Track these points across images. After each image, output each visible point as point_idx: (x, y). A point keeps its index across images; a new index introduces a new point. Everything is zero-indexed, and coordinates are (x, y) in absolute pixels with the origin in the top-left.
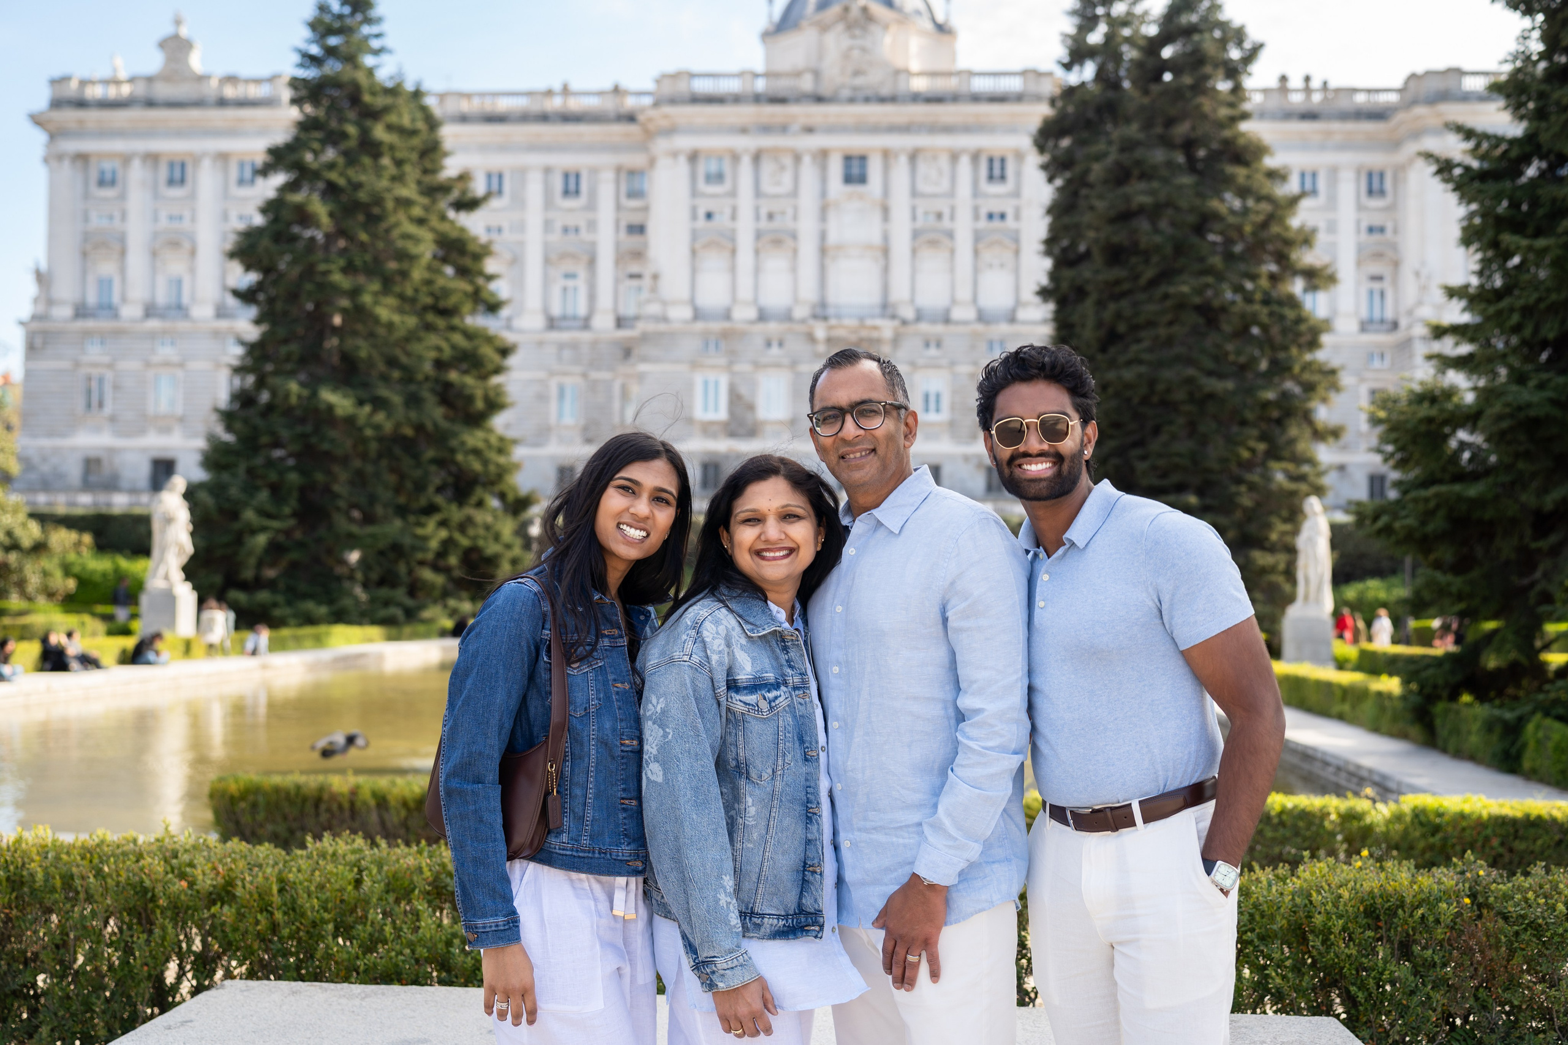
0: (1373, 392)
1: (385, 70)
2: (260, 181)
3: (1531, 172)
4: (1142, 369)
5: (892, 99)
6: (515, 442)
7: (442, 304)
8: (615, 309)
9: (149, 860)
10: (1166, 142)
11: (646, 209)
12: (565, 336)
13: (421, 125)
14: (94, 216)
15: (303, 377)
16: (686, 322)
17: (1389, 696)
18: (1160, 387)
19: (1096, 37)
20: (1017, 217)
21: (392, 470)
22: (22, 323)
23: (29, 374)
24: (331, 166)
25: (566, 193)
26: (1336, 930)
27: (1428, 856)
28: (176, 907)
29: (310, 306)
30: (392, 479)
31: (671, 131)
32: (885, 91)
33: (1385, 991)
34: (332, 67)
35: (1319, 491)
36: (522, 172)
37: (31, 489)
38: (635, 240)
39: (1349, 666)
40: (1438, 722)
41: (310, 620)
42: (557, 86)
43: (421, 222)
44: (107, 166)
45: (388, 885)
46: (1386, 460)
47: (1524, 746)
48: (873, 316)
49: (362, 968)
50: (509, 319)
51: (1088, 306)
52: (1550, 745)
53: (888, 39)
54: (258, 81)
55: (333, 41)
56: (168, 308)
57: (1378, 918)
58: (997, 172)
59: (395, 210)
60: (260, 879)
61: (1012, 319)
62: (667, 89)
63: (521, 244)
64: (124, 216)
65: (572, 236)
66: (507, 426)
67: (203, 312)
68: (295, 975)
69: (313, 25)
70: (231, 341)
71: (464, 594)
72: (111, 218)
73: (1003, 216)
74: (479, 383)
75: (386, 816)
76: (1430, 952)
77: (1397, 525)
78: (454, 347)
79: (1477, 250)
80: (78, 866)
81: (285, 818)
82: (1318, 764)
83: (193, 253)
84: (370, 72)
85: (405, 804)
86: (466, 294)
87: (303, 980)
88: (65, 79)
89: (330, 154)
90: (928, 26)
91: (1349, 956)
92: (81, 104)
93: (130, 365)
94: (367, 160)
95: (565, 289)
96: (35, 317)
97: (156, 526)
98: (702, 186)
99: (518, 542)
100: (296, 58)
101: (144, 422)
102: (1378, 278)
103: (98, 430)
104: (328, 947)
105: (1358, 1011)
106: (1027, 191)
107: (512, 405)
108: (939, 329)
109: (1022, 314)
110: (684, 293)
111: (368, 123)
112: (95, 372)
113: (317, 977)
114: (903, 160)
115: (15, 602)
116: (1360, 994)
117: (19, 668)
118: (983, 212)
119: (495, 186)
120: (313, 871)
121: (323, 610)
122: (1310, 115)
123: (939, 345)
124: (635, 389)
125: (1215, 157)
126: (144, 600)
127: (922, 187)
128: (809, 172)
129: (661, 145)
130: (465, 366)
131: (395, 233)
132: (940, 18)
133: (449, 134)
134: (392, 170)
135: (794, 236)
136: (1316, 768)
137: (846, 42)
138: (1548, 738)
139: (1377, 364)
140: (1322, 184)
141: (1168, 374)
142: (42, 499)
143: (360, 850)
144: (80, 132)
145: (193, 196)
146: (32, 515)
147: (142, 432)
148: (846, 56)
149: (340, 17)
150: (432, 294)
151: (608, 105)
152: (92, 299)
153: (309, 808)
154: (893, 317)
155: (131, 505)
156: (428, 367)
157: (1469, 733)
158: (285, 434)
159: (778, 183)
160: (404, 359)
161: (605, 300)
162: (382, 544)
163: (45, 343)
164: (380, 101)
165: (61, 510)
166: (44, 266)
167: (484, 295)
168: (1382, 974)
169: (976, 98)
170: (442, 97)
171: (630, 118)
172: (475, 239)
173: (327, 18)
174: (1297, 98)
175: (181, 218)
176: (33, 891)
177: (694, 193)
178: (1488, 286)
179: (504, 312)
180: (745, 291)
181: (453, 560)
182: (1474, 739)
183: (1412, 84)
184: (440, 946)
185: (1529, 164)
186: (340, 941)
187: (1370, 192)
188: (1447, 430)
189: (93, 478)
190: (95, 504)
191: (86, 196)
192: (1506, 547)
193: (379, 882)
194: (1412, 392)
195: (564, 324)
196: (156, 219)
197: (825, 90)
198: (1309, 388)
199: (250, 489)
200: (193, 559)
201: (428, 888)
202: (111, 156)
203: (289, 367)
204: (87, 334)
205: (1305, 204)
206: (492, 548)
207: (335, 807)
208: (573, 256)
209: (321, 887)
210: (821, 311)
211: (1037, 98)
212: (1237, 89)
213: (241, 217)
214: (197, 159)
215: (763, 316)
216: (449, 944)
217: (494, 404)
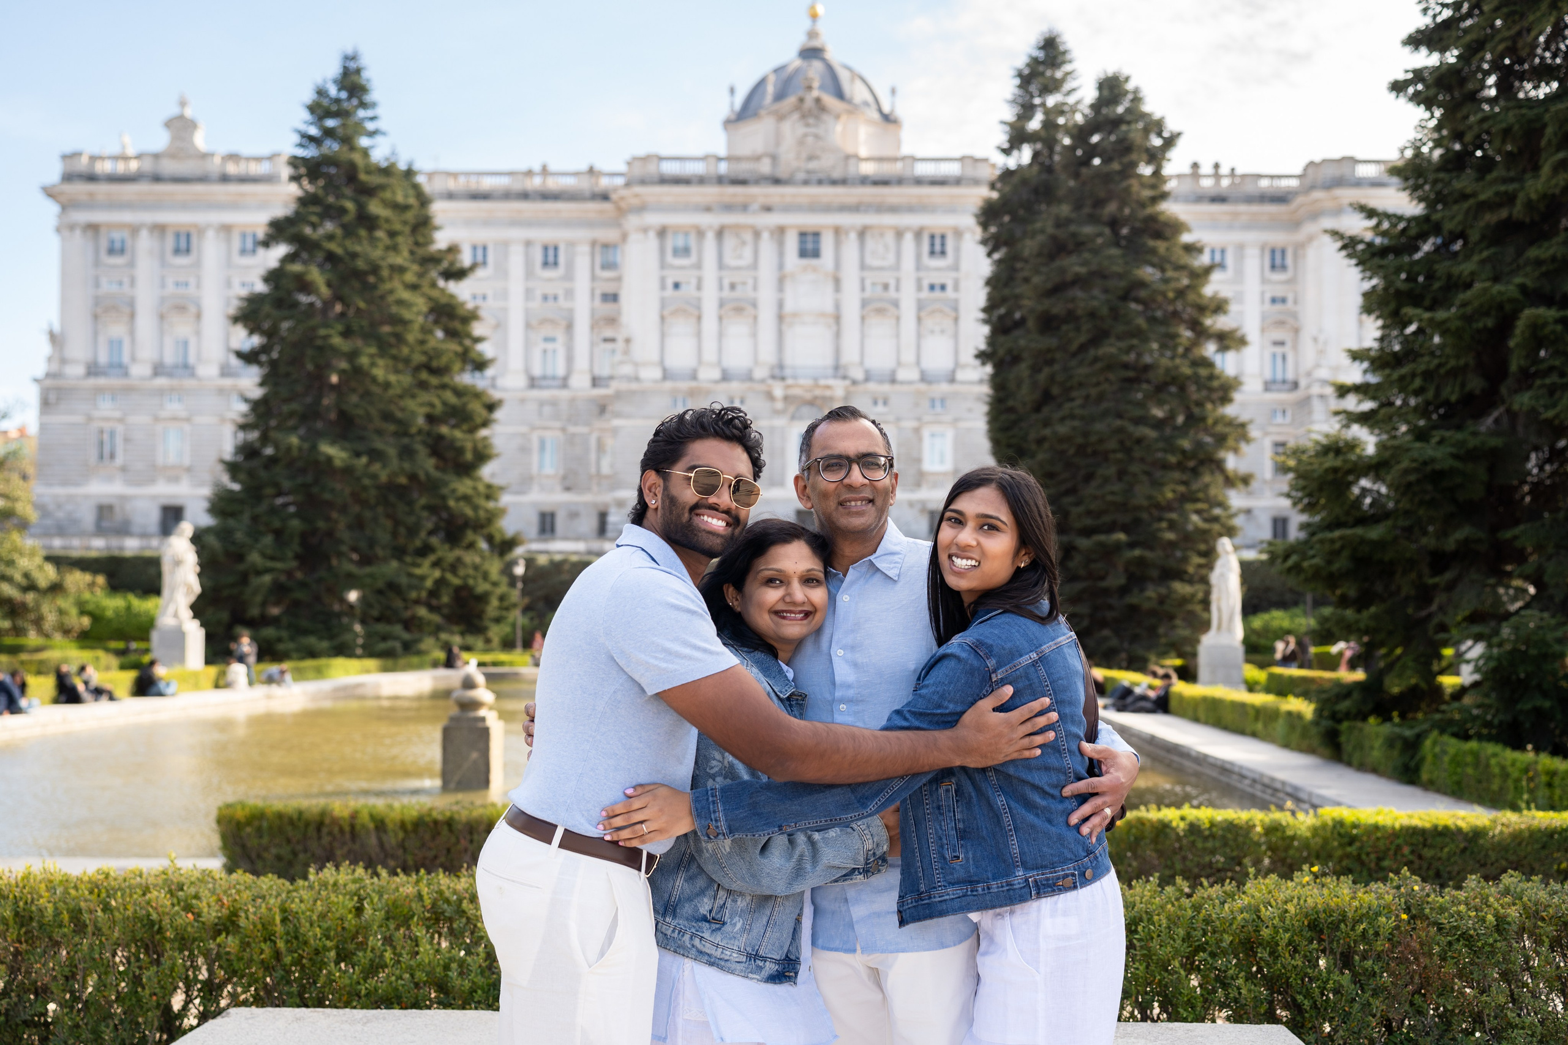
0: (1279, 445)
1: (380, 152)
2: (261, 251)
3: (1427, 247)
4: (1076, 423)
5: (843, 182)
6: (501, 489)
7: (435, 364)
8: (591, 370)
9: (155, 893)
10: (1093, 219)
11: (619, 279)
12: (545, 394)
13: (412, 201)
14: (104, 281)
15: (302, 431)
16: (656, 381)
17: (1299, 716)
18: (1093, 439)
19: (1035, 124)
20: (956, 288)
21: (388, 516)
22: (36, 380)
23: (43, 427)
24: (331, 237)
25: (545, 264)
26: (1283, 943)
27: (1345, 863)
28: (183, 939)
29: (310, 367)
30: (389, 524)
31: (642, 208)
32: (837, 174)
33: (1328, 998)
34: (332, 146)
35: (1230, 532)
36: (505, 244)
37: (47, 534)
38: (608, 308)
39: (1258, 687)
40: (1343, 739)
41: (313, 654)
42: (537, 168)
43: (414, 287)
44: (117, 235)
45: (387, 912)
46: (1295, 504)
47: (1423, 759)
48: (826, 377)
49: (363, 992)
50: (494, 379)
51: (1023, 369)
52: (1446, 759)
53: (839, 128)
54: (258, 159)
55: (330, 123)
56: (176, 367)
57: (1321, 931)
58: (938, 248)
59: (391, 278)
60: (263, 910)
61: (952, 380)
62: (638, 171)
63: (505, 310)
64: (133, 282)
65: (551, 303)
66: (493, 475)
67: (209, 371)
68: (298, 1001)
69: (312, 108)
70: (235, 398)
71: (456, 628)
72: (120, 283)
73: (943, 287)
74: (468, 436)
75: (385, 838)
76: (1370, 962)
77: (1305, 564)
78: (445, 404)
79: (1378, 318)
80: (86, 901)
81: (289, 841)
82: (1235, 777)
83: (198, 316)
84: (365, 152)
85: (403, 825)
86: (456, 354)
87: (307, 1006)
88: (76, 155)
89: (329, 226)
90: (876, 116)
91: (1295, 967)
92: (91, 178)
93: (140, 419)
94: (363, 233)
95: (545, 351)
96: (48, 375)
97: (166, 568)
98: (670, 259)
99: (505, 580)
100: (296, 138)
101: (154, 472)
102: (1281, 343)
103: (110, 479)
104: (330, 973)
105: (1303, 1017)
106: (965, 265)
107: (497, 455)
108: (886, 388)
109: (961, 375)
110: (655, 356)
111: (364, 199)
112: (107, 426)
113: (320, 1003)
114: (853, 236)
115: (33, 638)
116: (1306, 1002)
117: (35, 701)
118: (926, 284)
119: (480, 258)
120: (315, 901)
121: (325, 644)
122: (1219, 199)
123: (885, 403)
124: (609, 442)
125: (1136, 232)
126: (155, 636)
127: (870, 261)
128: (767, 246)
129: (632, 221)
130: (453, 421)
131: (391, 299)
132: (886, 109)
133: (439, 210)
134: (387, 241)
135: (754, 305)
136: (1234, 781)
137: (801, 130)
138: (1444, 752)
139: (1279, 419)
140: (1230, 260)
141: (1099, 427)
142: (57, 544)
143: (360, 880)
144: (91, 204)
145: (198, 264)
146: (48, 559)
147: (152, 481)
148: (801, 142)
149: (337, 101)
150: (425, 353)
151: (584, 184)
152: (103, 358)
153: (311, 831)
154: (845, 377)
155: (142, 548)
156: (421, 421)
157: (1372, 748)
158: (286, 484)
159: (740, 257)
160: (399, 415)
161: (582, 362)
162: (380, 584)
163: (58, 399)
164: (375, 180)
165: (76, 554)
166: (57, 328)
167: (473, 355)
168: (1326, 982)
169: (919, 181)
170: (431, 175)
171: (605, 197)
172: (463, 304)
173: (325, 102)
174: (1207, 183)
175: (187, 284)
176: (41, 926)
177: (663, 265)
178: (1387, 350)
179: (489, 372)
180: (710, 355)
181: (445, 599)
182: (1376, 754)
183: (1310, 171)
184: (438, 970)
185: (1425, 242)
186: (343, 965)
187: (1273, 267)
188: (1351, 478)
189: (105, 524)
190: (108, 548)
191: (97, 263)
192: (1405, 585)
193: (380, 910)
194: (1317, 443)
195: (544, 383)
196: (163, 285)
197: (782, 172)
198: (1221, 440)
199: (255, 534)
200: (200, 597)
201: (427, 915)
202: (121, 226)
203: (291, 423)
204: (99, 391)
205: (1216, 276)
206: (482, 587)
207: (336, 830)
208: (552, 322)
209: (323, 916)
210: (779, 373)
211: (976, 182)
212: (1157, 173)
213: (243, 285)
214: (201, 231)
215: (726, 377)
216: (447, 968)
217: (482, 456)
